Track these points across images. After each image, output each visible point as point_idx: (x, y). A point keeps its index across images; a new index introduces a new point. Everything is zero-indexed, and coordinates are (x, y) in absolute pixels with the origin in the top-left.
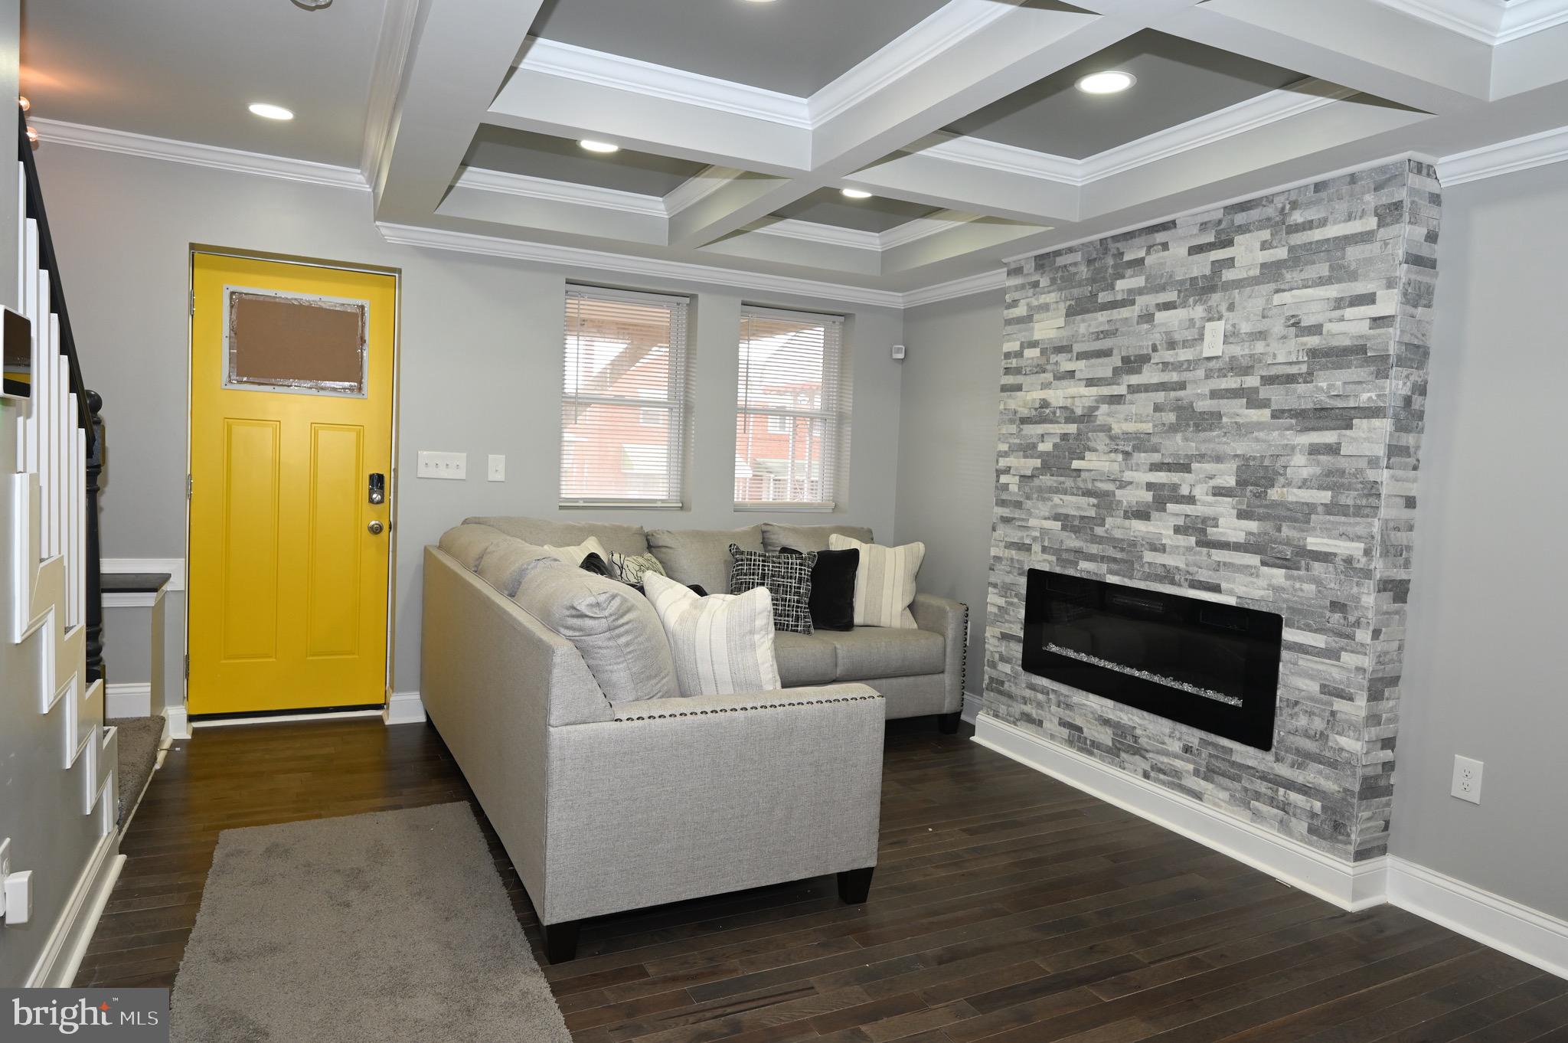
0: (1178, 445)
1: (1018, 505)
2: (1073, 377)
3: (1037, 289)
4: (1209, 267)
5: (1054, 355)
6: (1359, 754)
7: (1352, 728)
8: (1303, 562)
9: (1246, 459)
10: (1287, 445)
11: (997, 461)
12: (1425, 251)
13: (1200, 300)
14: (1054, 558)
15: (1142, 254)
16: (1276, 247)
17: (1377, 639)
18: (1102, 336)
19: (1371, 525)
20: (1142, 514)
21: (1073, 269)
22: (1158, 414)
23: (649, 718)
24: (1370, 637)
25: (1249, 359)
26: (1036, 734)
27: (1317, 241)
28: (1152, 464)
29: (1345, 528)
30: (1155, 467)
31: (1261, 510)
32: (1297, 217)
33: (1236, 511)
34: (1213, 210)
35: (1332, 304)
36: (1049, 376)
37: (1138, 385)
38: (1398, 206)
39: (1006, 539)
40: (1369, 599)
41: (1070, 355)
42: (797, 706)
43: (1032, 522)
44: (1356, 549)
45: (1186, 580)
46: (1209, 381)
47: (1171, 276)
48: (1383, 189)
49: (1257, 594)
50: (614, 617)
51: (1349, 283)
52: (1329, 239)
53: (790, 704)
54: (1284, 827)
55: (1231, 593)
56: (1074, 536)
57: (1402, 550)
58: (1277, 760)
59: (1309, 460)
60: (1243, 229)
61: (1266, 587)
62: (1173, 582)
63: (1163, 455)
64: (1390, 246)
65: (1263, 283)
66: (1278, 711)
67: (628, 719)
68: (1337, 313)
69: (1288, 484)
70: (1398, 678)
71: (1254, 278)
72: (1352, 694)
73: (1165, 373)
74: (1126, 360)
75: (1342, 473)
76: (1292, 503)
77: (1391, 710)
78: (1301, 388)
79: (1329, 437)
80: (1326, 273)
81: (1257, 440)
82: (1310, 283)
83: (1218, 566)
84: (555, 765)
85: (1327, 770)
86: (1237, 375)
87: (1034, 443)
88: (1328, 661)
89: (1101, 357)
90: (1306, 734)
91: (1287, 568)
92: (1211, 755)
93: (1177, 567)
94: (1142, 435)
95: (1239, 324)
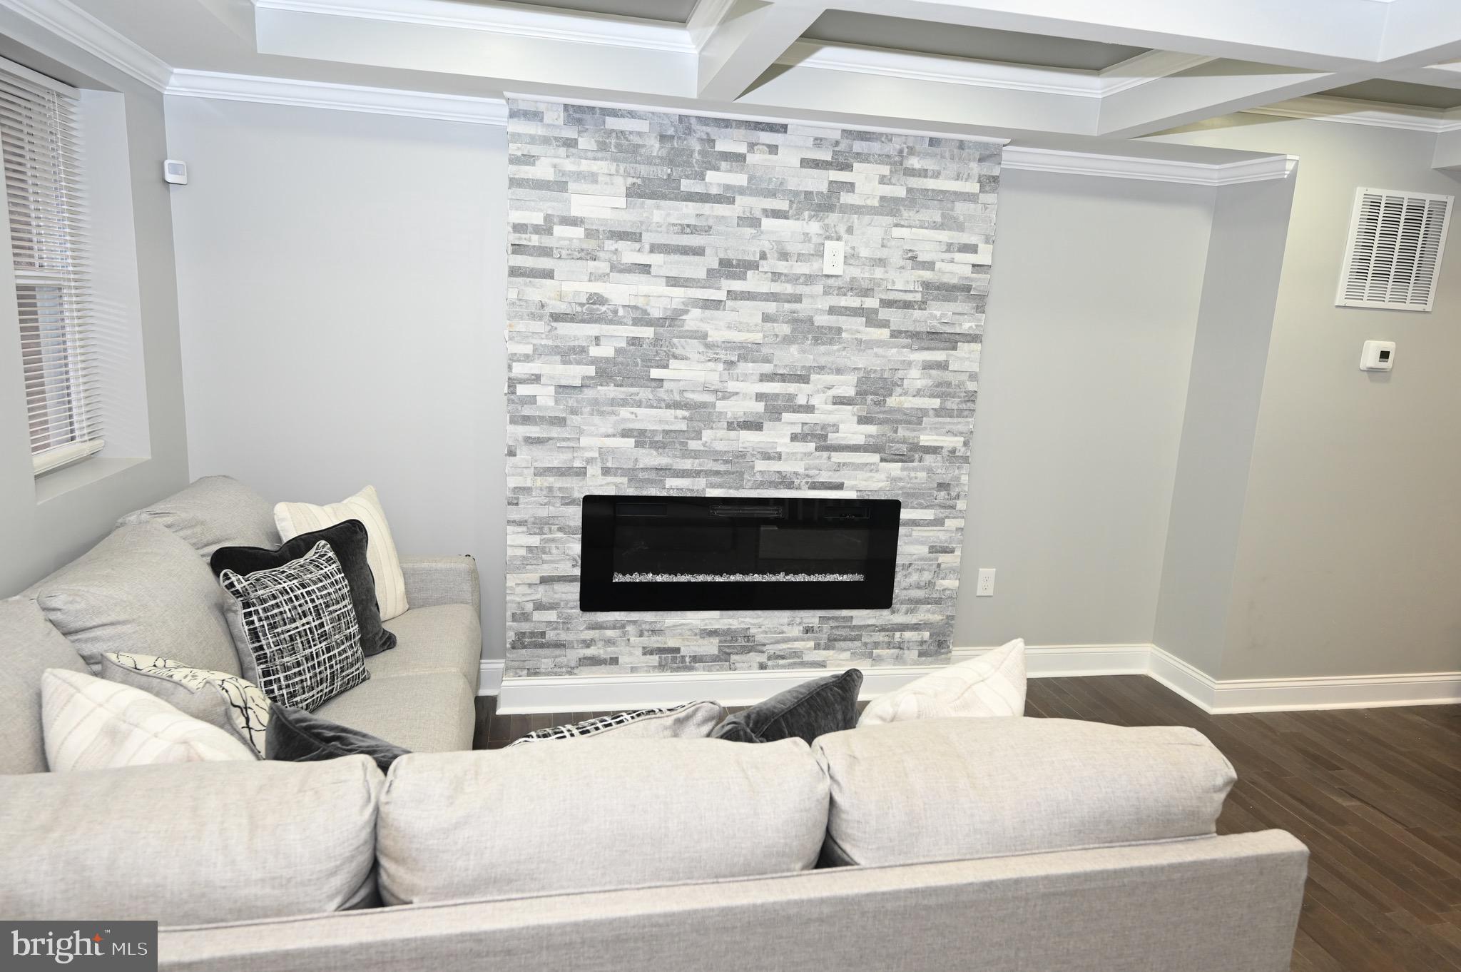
0: (793, 356)
1: (560, 422)
2: (649, 272)
3: (574, 150)
4: (826, 185)
5: (609, 241)
6: (958, 589)
7: (952, 572)
8: (916, 455)
9: (866, 371)
10: (904, 361)
11: (510, 367)
13: (817, 216)
14: (625, 480)
15: (742, 149)
16: (894, 185)
18: (688, 230)
19: (970, 423)
20: (756, 426)
21: (636, 140)
22: (768, 324)
24: (964, 505)
25: (869, 282)
26: (609, 673)
27: (931, 190)
28: (762, 375)
29: (950, 427)
30: (765, 378)
31: (881, 416)
32: (914, 162)
33: (856, 417)
34: (833, 130)
35: (944, 248)
36: (603, 266)
37: (739, 292)
38: (995, 179)
39: (536, 465)
40: (965, 477)
41: (637, 246)
43: (584, 441)
44: (957, 442)
45: (806, 483)
46: (827, 297)
47: (779, 183)
48: (985, 161)
49: (874, 486)
51: (958, 232)
52: (941, 191)
54: (898, 660)
55: (852, 488)
56: (655, 453)
58: (895, 612)
59: (922, 374)
60: (863, 158)
61: (886, 479)
62: (790, 485)
63: (775, 366)
64: (989, 211)
65: (882, 215)
66: (896, 575)
68: (948, 256)
69: (905, 394)
71: (874, 208)
72: (952, 548)
73: (777, 284)
74: (724, 263)
75: (949, 384)
76: (907, 409)
78: (917, 313)
79: (939, 356)
80: (938, 219)
81: (876, 355)
82: (926, 225)
83: (839, 467)
85: (933, 608)
86: (857, 295)
87: (583, 347)
88: (935, 528)
89: (688, 254)
90: (919, 587)
91: (903, 461)
92: (832, 628)
93: (794, 473)
94: (750, 345)
95: (858, 248)
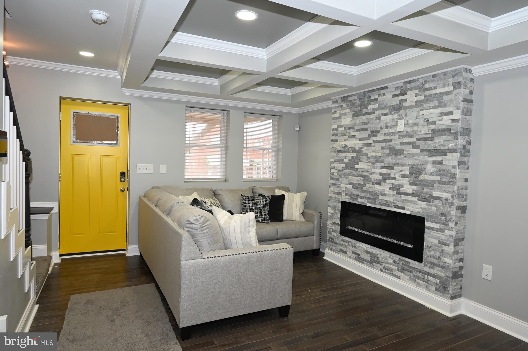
0: (389, 160)
1: (337, 179)
2: (355, 137)
3: (343, 108)
4: (399, 102)
5: (349, 130)
6: (451, 264)
7: (449, 255)
8: (432, 200)
9: (412, 165)
10: (425, 161)
11: (330, 165)
12: (469, 97)
13: (396, 112)
14: (349, 197)
15: (377, 97)
16: (420, 96)
17: (457, 226)
18: (364, 124)
19: (453, 188)
20: (379, 183)
21: (354, 102)
22: (383, 150)
23: (214, 257)
24: (454, 225)
25: (412, 132)
26: (345, 256)
27: (434, 94)
28: (381, 167)
29: (445, 189)
30: (382, 168)
31: (417, 182)
32: (427, 86)
33: (409, 182)
34: (400, 83)
35: (439, 115)
36: (347, 137)
37: (376, 140)
38: (460, 83)
39: (334, 191)
40: (453, 212)
41: (353, 130)
42: (264, 252)
43: (342, 185)
44: (449, 196)
45: (393, 205)
46: (399, 139)
47: (386, 104)
48: (455, 77)
49: (417, 210)
50: (202, 224)
51: (445, 108)
52: (437, 93)
53: (261, 251)
54: (427, 288)
55: (408, 210)
56: (356, 190)
57: (464, 196)
58: (425, 266)
59: (433, 166)
60: (409, 89)
61: (419, 208)
62: (389, 206)
63: (385, 163)
64: (457, 96)
65: (417, 107)
66: (424, 249)
67: (207, 258)
68: (441, 118)
69: (426, 174)
70: (464, 238)
71: (414, 105)
72: (448, 244)
73: (385, 137)
74: (372, 132)
75: (444, 170)
76: (427, 180)
77: (462, 249)
78: (430, 142)
79: (439, 159)
80: (437, 104)
81: (416, 159)
82: (432, 107)
83: (404, 201)
84: (183, 274)
85: (441, 269)
86: (408, 137)
87: (342, 159)
88: (440, 233)
89: (364, 131)
90: (434, 257)
91: (426, 202)
92: (403, 264)
93: (390, 201)
94: (378, 157)
95: (409, 121)
